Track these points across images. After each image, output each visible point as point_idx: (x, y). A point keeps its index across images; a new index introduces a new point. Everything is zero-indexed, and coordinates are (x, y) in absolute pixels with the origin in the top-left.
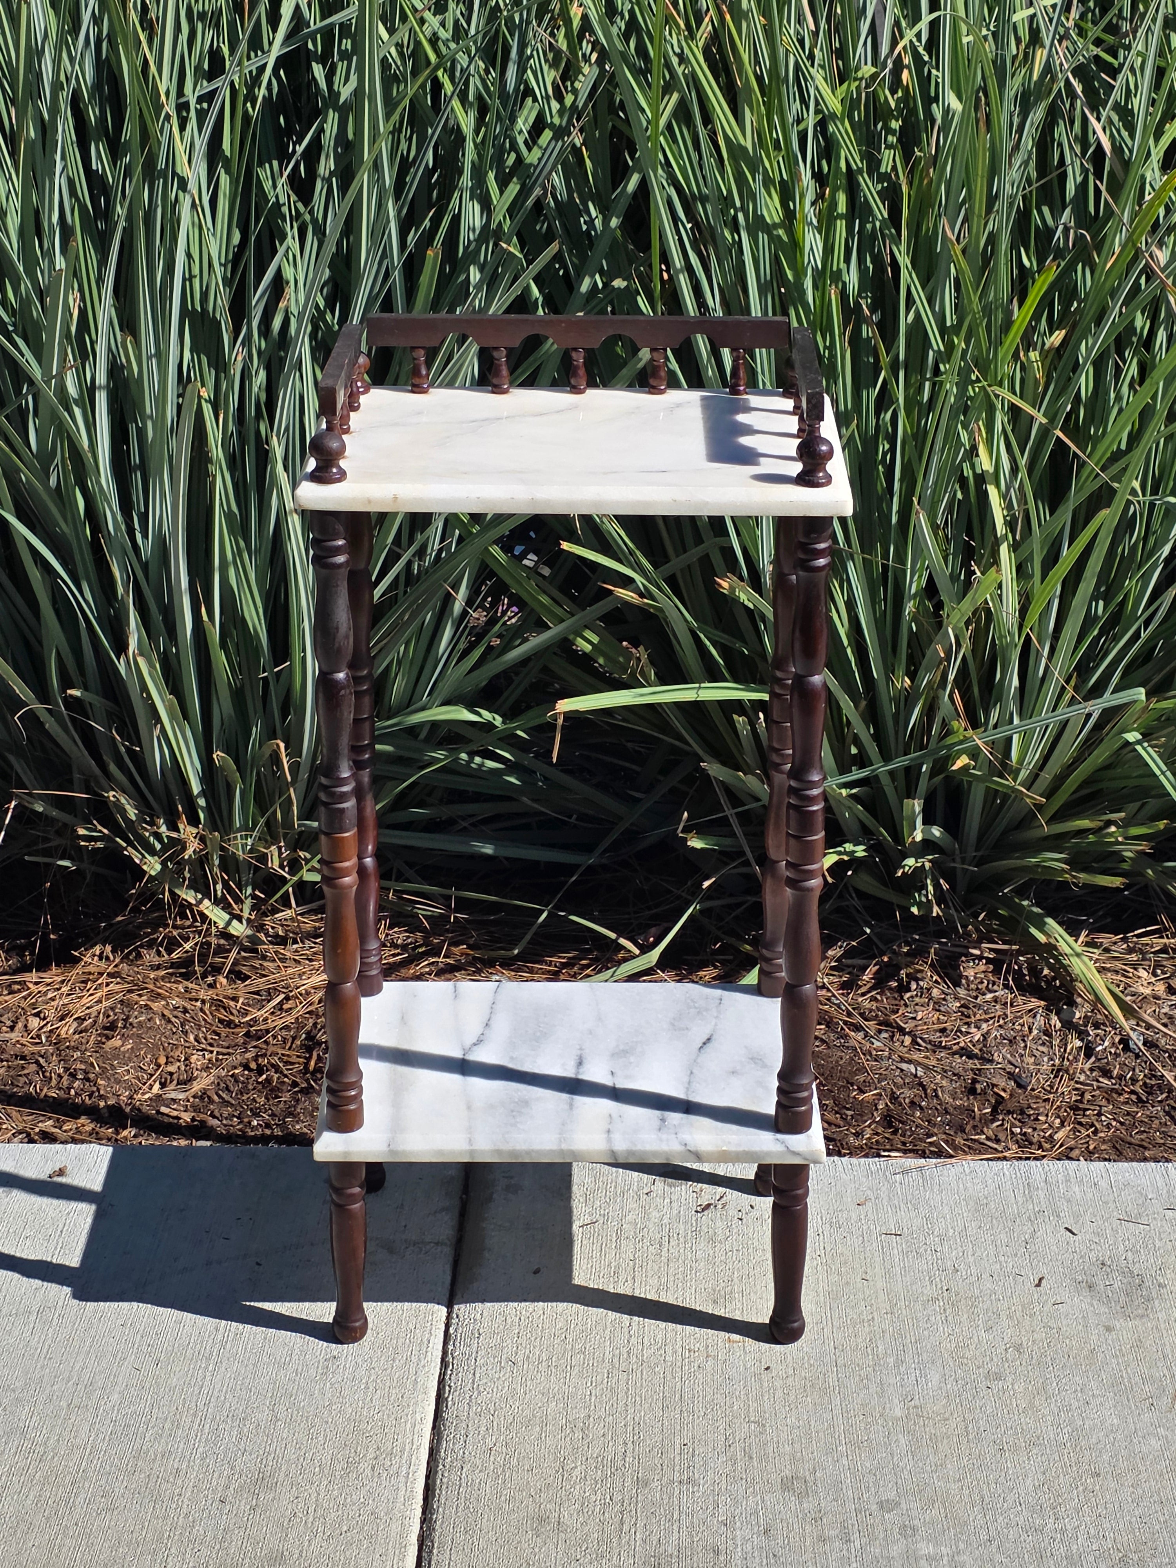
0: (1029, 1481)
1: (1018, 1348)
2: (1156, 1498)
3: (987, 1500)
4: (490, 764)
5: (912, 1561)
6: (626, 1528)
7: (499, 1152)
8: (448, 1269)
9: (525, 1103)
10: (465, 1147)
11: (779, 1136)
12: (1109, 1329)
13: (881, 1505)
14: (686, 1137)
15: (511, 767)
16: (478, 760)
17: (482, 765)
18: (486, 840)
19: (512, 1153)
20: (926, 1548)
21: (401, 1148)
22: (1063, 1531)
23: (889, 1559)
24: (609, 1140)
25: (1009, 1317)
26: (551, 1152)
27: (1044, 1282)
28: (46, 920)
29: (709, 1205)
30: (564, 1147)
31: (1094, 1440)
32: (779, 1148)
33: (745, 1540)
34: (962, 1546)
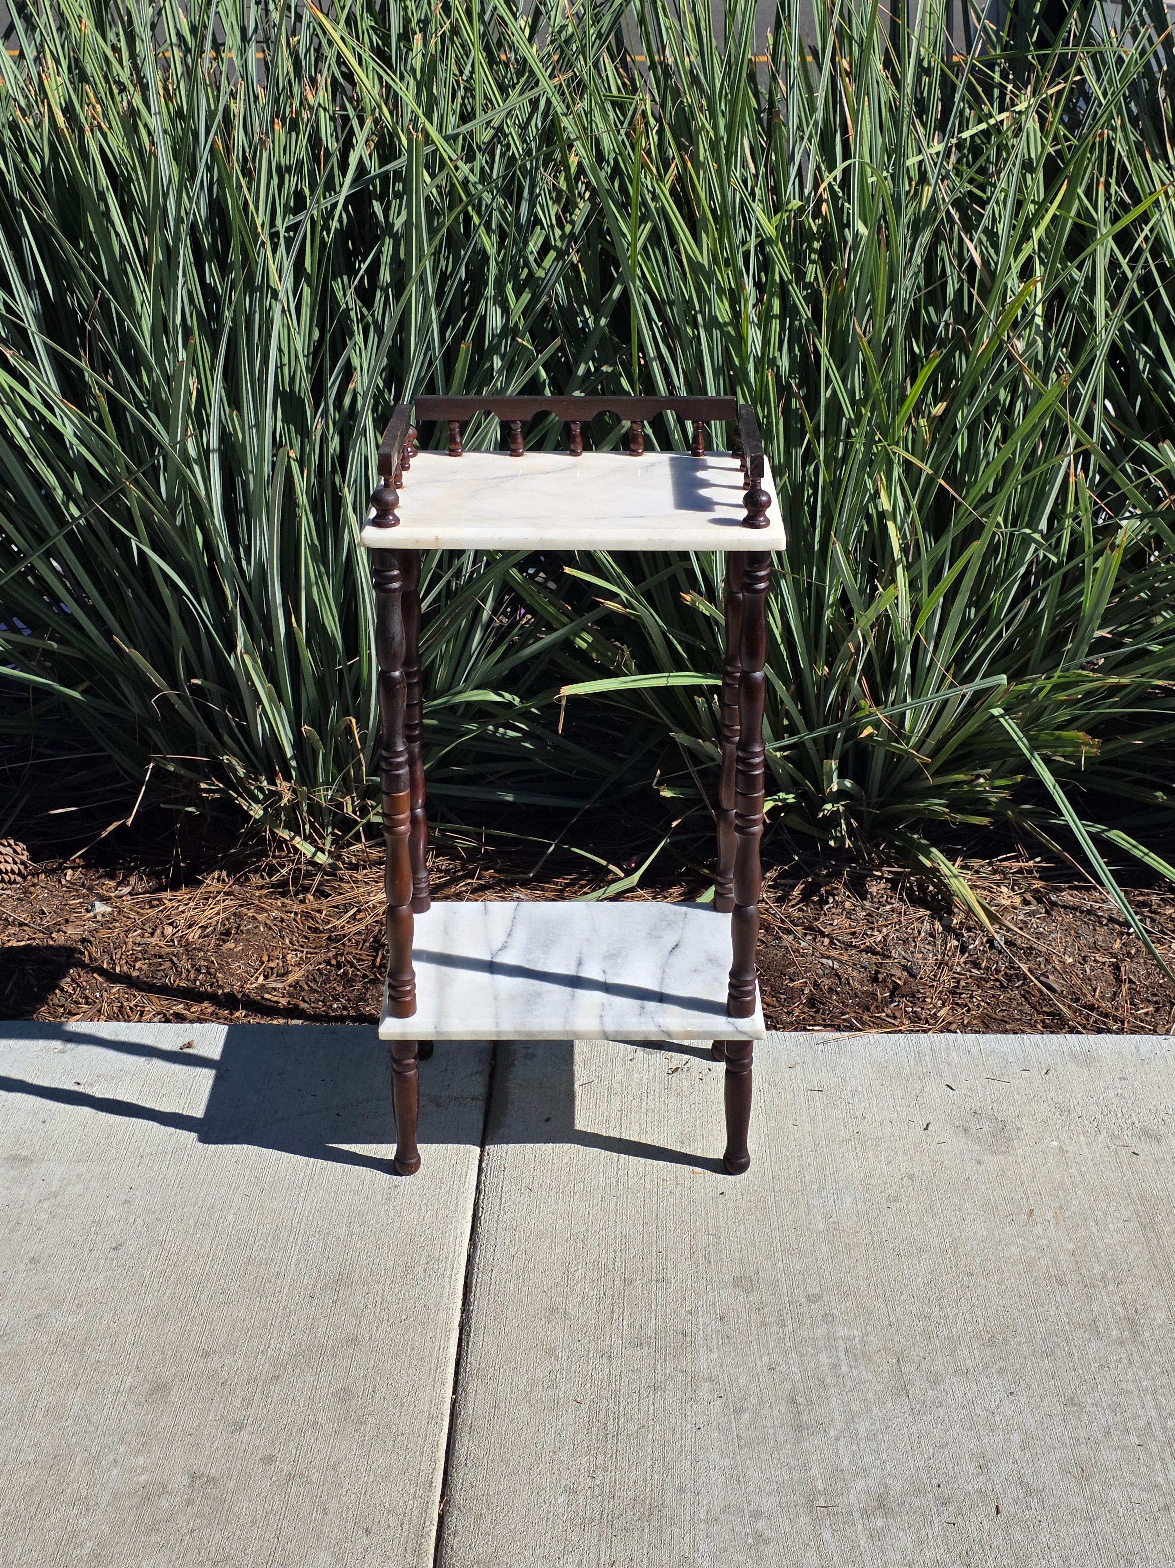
0: (920, 1279)
1: (911, 1177)
2: (1016, 1292)
3: (888, 1294)
4: (511, 733)
5: (832, 1340)
6: (615, 1316)
7: (518, 1032)
8: (481, 1117)
9: (538, 995)
10: (493, 1028)
11: (730, 1019)
12: (979, 1162)
13: (808, 1297)
14: (660, 1020)
15: (527, 736)
16: (501, 730)
17: (505, 734)
18: (508, 790)
19: (529, 1033)
20: (842, 1331)
21: (444, 1029)
22: (946, 1317)
23: (815, 1339)
24: (602, 1023)
25: (905, 1153)
26: (558, 1032)
27: (930, 1127)
28: (177, 852)
29: (677, 1069)
30: (568, 1028)
31: (969, 1248)
32: (730, 1028)
33: (706, 1326)
34: (869, 1329)
